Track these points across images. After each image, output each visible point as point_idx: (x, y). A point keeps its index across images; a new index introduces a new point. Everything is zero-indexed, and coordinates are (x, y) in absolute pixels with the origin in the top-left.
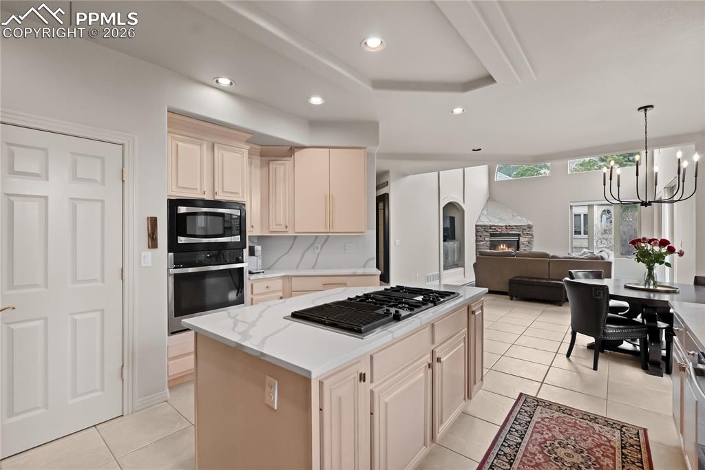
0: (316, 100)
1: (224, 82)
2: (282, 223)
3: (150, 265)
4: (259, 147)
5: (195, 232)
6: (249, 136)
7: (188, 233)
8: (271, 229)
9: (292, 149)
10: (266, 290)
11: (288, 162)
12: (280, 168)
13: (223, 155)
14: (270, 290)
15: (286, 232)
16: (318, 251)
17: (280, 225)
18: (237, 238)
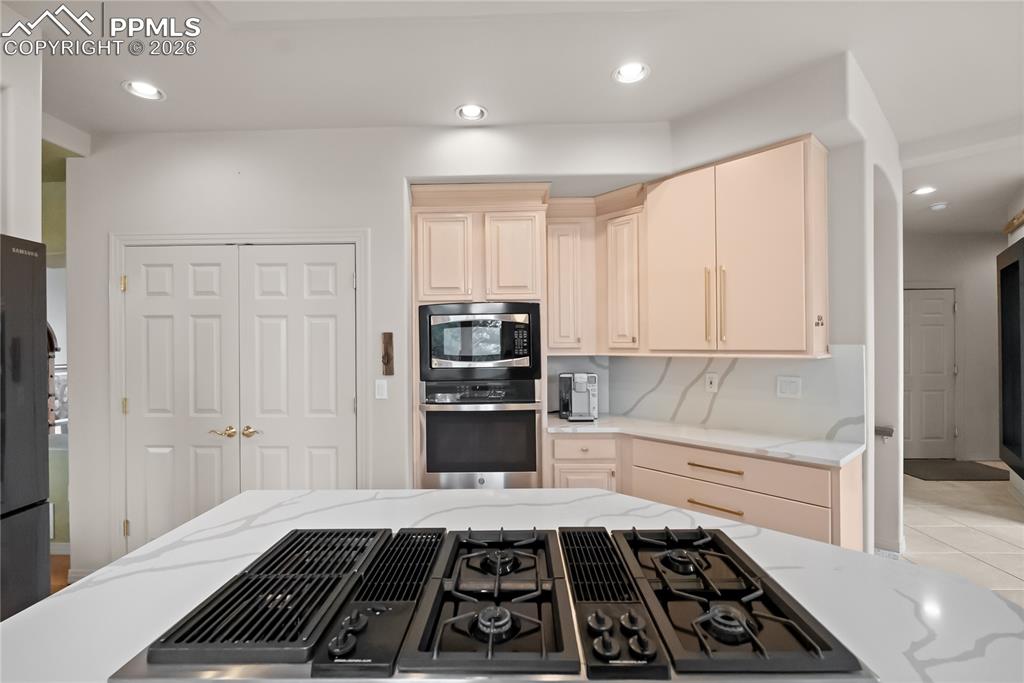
0: (631, 72)
1: (471, 112)
2: (627, 333)
3: (385, 396)
4: (592, 201)
5: (471, 351)
6: (546, 186)
7: (446, 352)
8: (612, 345)
9: (640, 190)
10: (581, 455)
11: (633, 217)
12: (623, 230)
13: (498, 228)
14: (588, 455)
15: (636, 349)
16: (715, 389)
17: (624, 336)
18: (525, 362)
